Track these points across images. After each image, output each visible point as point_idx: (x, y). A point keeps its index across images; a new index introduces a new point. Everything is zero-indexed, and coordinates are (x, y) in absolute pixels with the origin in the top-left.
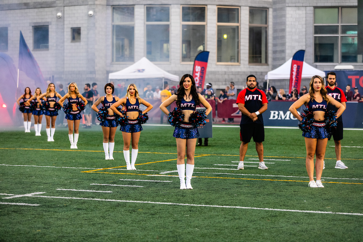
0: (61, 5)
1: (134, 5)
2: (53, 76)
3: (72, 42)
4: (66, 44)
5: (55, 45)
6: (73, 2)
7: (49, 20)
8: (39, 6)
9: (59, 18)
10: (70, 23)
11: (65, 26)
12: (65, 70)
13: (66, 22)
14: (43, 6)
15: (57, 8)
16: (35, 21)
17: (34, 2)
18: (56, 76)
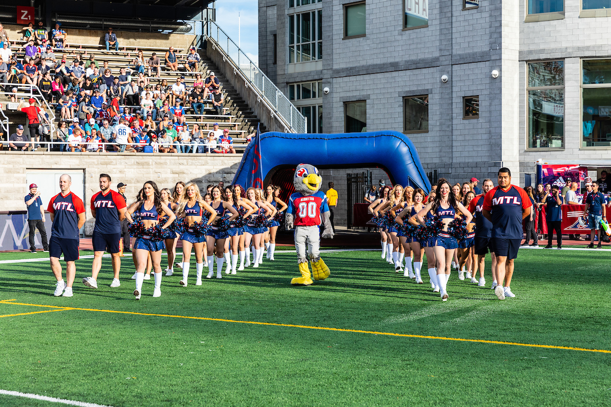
0: (447, 63)
1: (564, 58)
2: (435, 171)
3: (464, 118)
4: (455, 122)
5: (438, 124)
6: (466, 58)
7: (428, 87)
8: (414, 66)
9: (445, 82)
10: (461, 90)
11: (454, 95)
12: (454, 161)
13: (454, 89)
14: (419, 65)
15: (440, 67)
16: (407, 89)
17: (405, 61)
18: (439, 171)
